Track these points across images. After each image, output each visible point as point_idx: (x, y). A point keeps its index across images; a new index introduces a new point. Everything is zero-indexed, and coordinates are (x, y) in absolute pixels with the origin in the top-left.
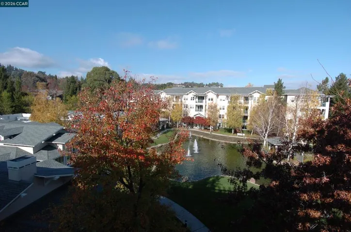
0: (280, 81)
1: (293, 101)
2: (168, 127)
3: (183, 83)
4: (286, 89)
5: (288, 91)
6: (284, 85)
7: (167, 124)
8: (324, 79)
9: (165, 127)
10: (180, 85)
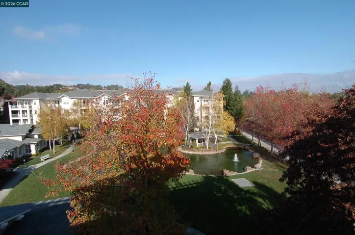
0: (188, 84)
1: (198, 101)
2: (79, 137)
3: (76, 85)
4: (193, 91)
5: (196, 93)
6: (191, 88)
7: (78, 133)
8: (208, 82)
9: (75, 136)
10: (71, 87)
